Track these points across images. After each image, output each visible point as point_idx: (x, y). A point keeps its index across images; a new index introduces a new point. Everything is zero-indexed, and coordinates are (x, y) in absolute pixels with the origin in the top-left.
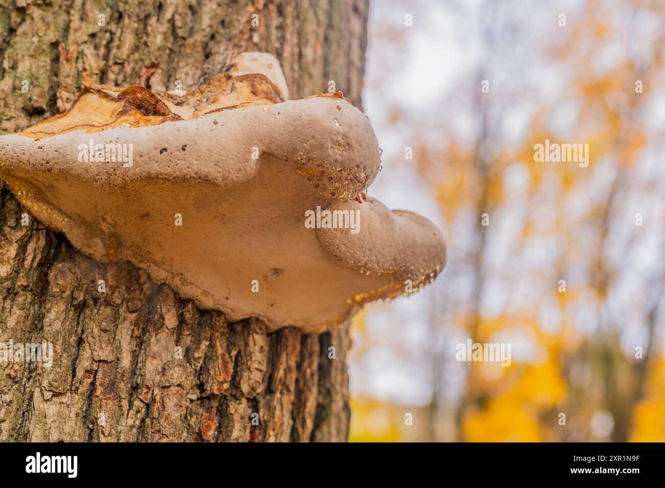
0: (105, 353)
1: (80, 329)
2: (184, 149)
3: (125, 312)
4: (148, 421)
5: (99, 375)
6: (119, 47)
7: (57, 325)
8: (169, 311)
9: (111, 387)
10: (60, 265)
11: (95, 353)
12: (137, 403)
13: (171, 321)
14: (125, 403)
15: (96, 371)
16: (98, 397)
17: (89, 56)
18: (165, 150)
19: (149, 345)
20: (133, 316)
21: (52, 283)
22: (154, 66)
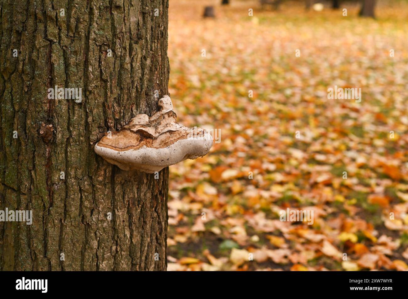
0: (131, 196)
1: (123, 190)
2: (168, 160)
3: (134, 182)
4: (143, 209)
5: (130, 201)
6: (123, 100)
7: (119, 191)
8: (145, 178)
9: (133, 204)
10: (117, 175)
11: (129, 196)
12: (140, 206)
13: (145, 181)
14: (137, 207)
15: (129, 200)
16: (131, 207)
17: (116, 107)
18: (163, 160)
19: (141, 189)
20: (136, 183)
21: (116, 180)
22: (133, 104)
